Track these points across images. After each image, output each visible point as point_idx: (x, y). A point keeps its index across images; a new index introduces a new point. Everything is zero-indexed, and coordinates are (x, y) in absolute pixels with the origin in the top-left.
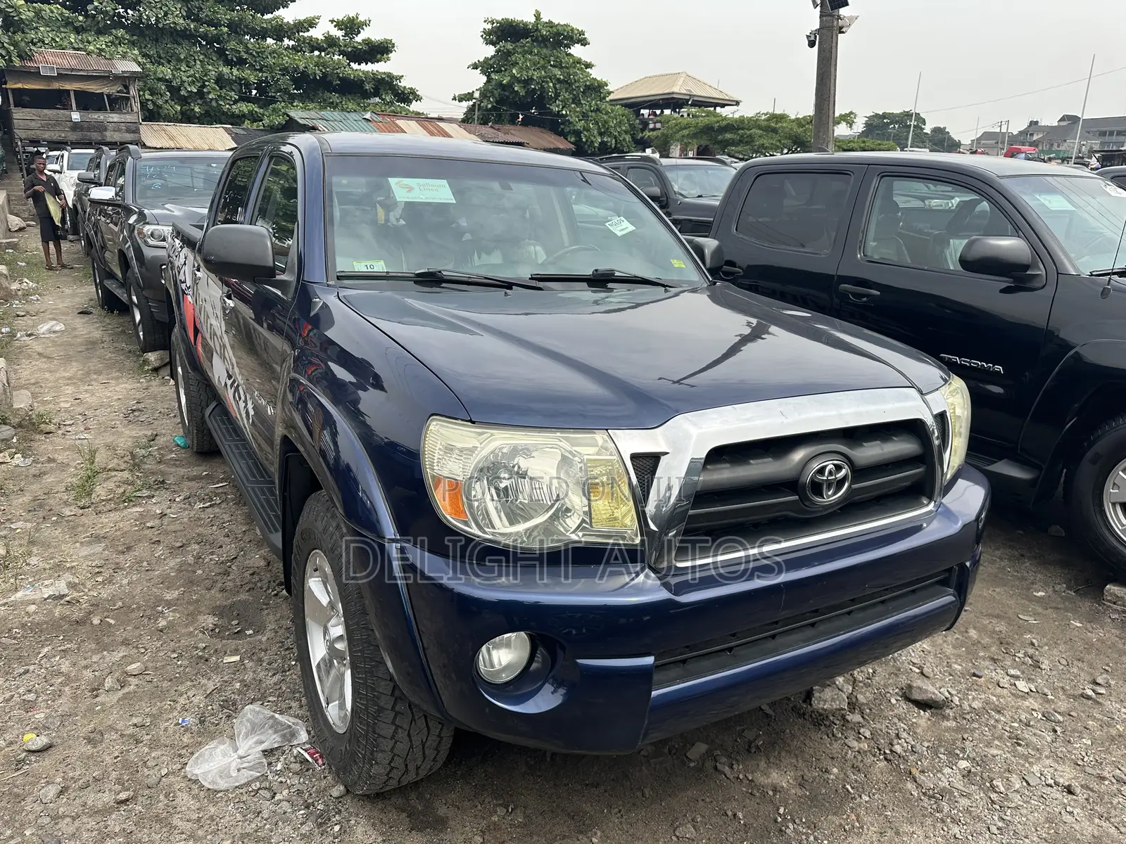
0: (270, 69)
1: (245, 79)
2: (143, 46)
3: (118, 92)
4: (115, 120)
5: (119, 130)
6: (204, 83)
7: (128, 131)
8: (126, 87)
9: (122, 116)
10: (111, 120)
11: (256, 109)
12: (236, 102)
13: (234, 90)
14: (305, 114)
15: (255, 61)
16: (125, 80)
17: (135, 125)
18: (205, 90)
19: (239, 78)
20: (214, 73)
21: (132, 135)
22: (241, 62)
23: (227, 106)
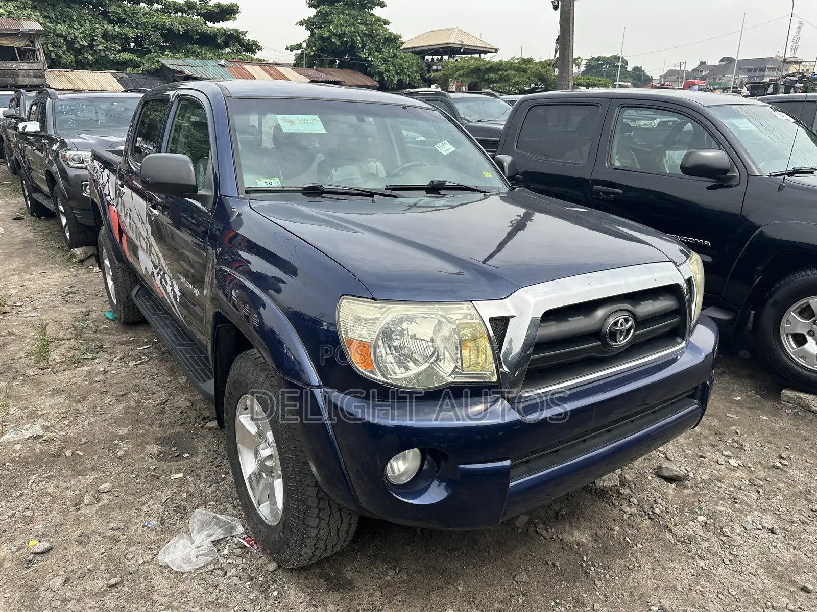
0: (144, 26)
1: (125, 34)
2: (43, 9)
3: (26, 46)
4: (25, 68)
5: (29, 76)
6: (93, 38)
7: (36, 76)
8: (32, 42)
9: (30, 65)
10: (22, 68)
11: (135, 58)
12: (119, 52)
13: (117, 43)
14: (173, 62)
15: (132, 21)
16: (31, 36)
17: (41, 72)
18: (94, 43)
19: (120, 33)
20: (100, 30)
21: (39, 79)
22: (121, 22)
23: (113, 55)
